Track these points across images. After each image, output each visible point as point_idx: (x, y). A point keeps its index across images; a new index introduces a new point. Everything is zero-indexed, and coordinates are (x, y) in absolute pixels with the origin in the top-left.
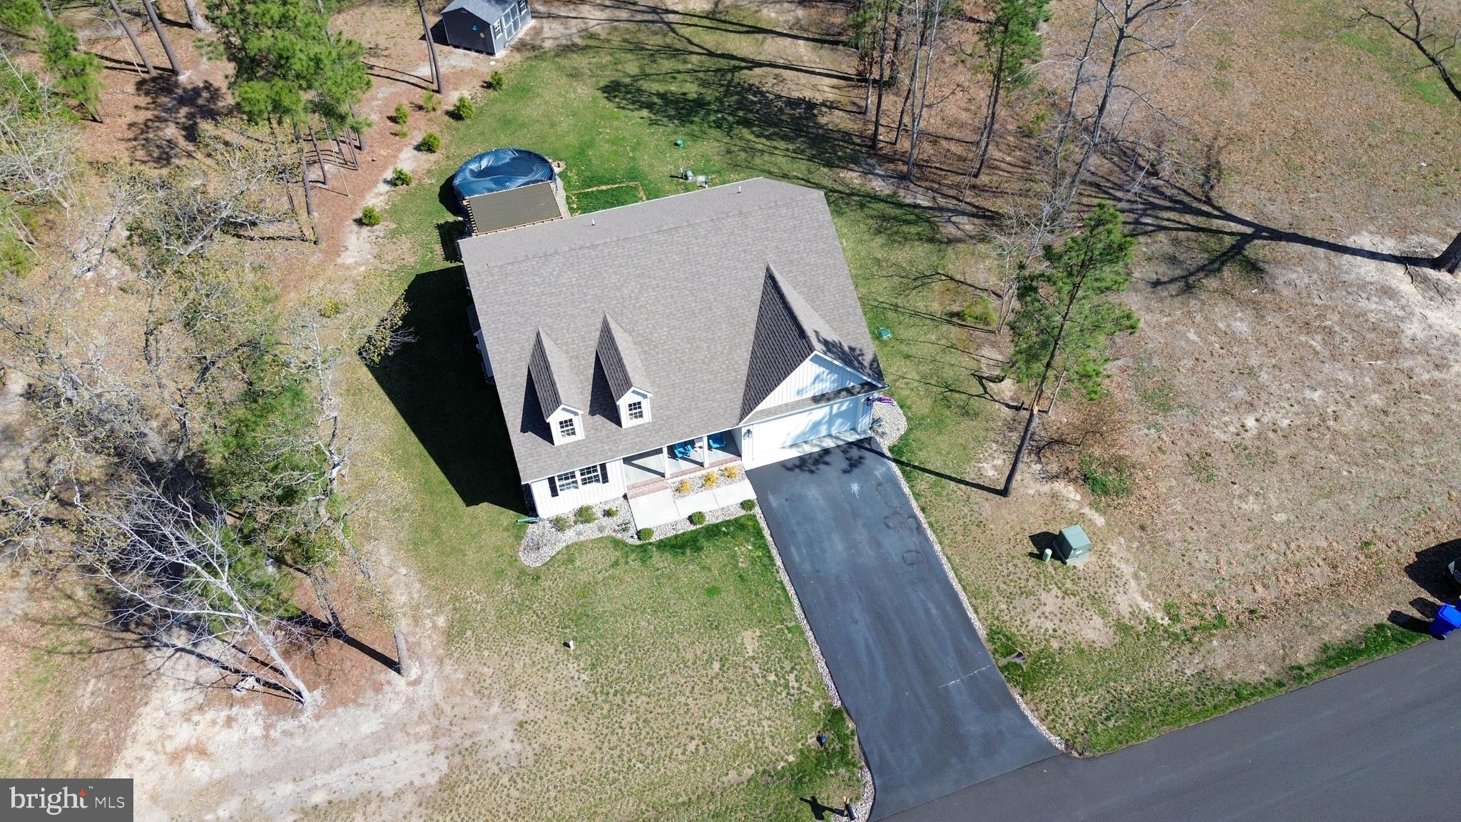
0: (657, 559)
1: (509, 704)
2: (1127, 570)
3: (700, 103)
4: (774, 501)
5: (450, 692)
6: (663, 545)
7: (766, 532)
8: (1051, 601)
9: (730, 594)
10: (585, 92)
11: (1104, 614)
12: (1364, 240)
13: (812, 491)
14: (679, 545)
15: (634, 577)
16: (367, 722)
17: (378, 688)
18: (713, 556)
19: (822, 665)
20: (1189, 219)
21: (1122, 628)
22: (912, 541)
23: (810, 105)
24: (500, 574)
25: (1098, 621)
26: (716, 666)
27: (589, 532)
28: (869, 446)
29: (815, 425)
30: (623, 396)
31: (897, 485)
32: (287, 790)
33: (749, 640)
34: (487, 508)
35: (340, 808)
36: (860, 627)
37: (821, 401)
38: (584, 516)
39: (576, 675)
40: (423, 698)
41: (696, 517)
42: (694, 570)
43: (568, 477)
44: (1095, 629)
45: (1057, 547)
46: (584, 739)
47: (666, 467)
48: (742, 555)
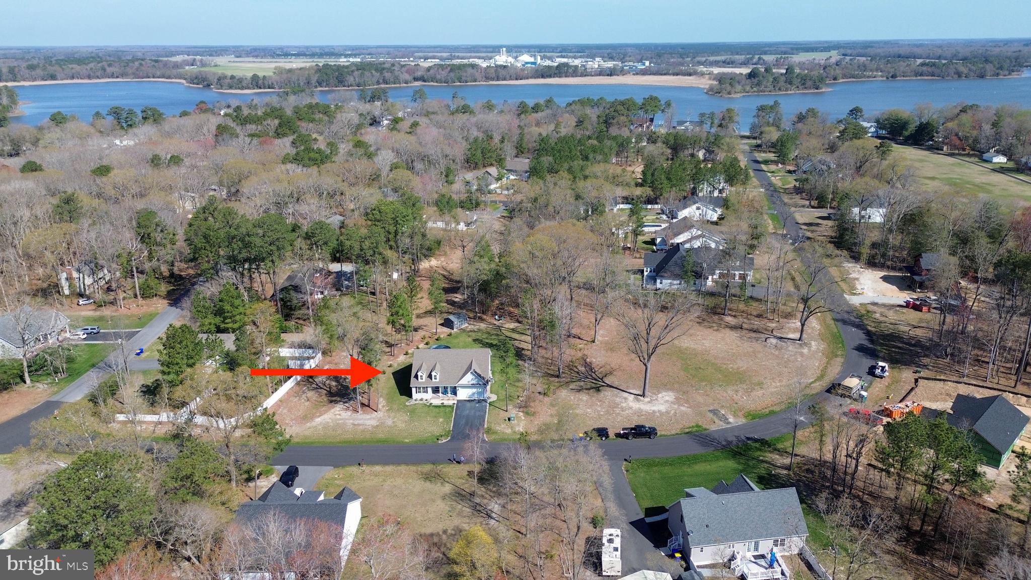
0: (431, 407)
1: (393, 419)
2: (522, 425)
3: (496, 345)
4: (459, 404)
5: (384, 416)
6: (433, 406)
7: (455, 408)
8: (503, 426)
9: (441, 414)
10: (470, 339)
11: (511, 429)
12: (631, 391)
13: (468, 404)
14: (436, 406)
15: (426, 409)
16: (368, 417)
17: (372, 414)
18: (442, 409)
19: (452, 425)
20: (594, 381)
21: (515, 432)
22: (482, 414)
23: (523, 349)
24: (400, 404)
26: (432, 422)
27: (421, 402)
28: (485, 401)
29: (473, 394)
30: (433, 374)
31: (486, 406)
32: (351, 421)
33: (441, 420)
34: (404, 397)
35: (359, 425)
36: (463, 422)
37: (473, 386)
38: (421, 400)
39: (407, 418)
40: (379, 416)
41: (443, 403)
42: (437, 410)
43: (420, 388)
44: (509, 431)
45: (509, 419)
46: (404, 425)
47: (440, 394)
48: (448, 410)
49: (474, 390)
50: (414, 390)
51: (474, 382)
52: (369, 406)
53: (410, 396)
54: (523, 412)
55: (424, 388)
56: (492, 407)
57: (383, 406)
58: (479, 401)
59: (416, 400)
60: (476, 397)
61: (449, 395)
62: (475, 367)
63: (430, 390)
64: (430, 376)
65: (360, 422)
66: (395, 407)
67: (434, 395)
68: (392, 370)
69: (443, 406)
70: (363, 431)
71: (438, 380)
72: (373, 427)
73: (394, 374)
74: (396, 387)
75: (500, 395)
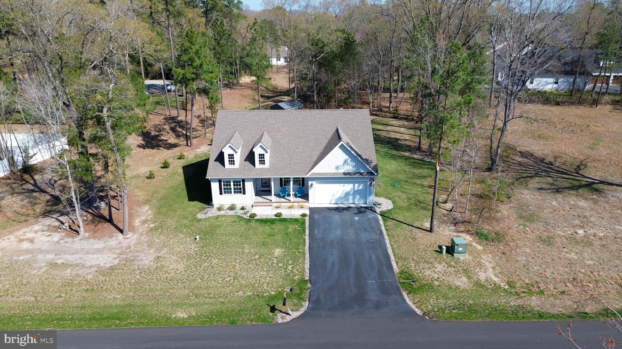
0: (253, 224)
1: (158, 250)
4: (316, 216)
5: (139, 243)
6: (258, 220)
7: (307, 224)
8: (440, 268)
9: (278, 237)
11: (469, 278)
13: (336, 217)
14: (265, 221)
16: (98, 245)
17: (111, 236)
18: (278, 227)
19: (307, 266)
21: (478, 284)
22: (375, 236)
24: (186, 218)
25: (465, 279)
26: (257, 257)
27: (230, 213)
28: (371, 209)
29: (347, 194)
30: (258, 151)
31: (377, 221)
32: (50, 257)
33: (278, 252)
34: (196, 203)
35: (65, 265)
36: (333, 256)
37: (346, 178)
38: (232, 208)
39: (193, 248)
40: (126, 243)
41: (278, 215)
42: (267, 228)
43: (228, 183)
44: (462, 282)
45: (451, 250)
46: (181, 267)
47: (273, 198)
48: (291, 228)
49: (348, 187)
50: (215, 187)
51: (350, 168)
52: (110, 221)
53: (207, 200)
54: (468, 232)
55: (236, 183)
56: (390, 223)
57: (144, 222)
58: (360, 211)
59: (219, 209)
60: (350, 202)
61: (292, 198)
62: (345, 139)
63: (249, 187)
64: (250, 158)
65: (71, 258)
66: (171, 222)
67: (259, 199)
68: (183, 163)
69: (279, 219)
70: (69, 283)
71: (267, 165)
72: (101, 271)
73: (184, 168)
74: (183, 186)
75: (397, 199)
